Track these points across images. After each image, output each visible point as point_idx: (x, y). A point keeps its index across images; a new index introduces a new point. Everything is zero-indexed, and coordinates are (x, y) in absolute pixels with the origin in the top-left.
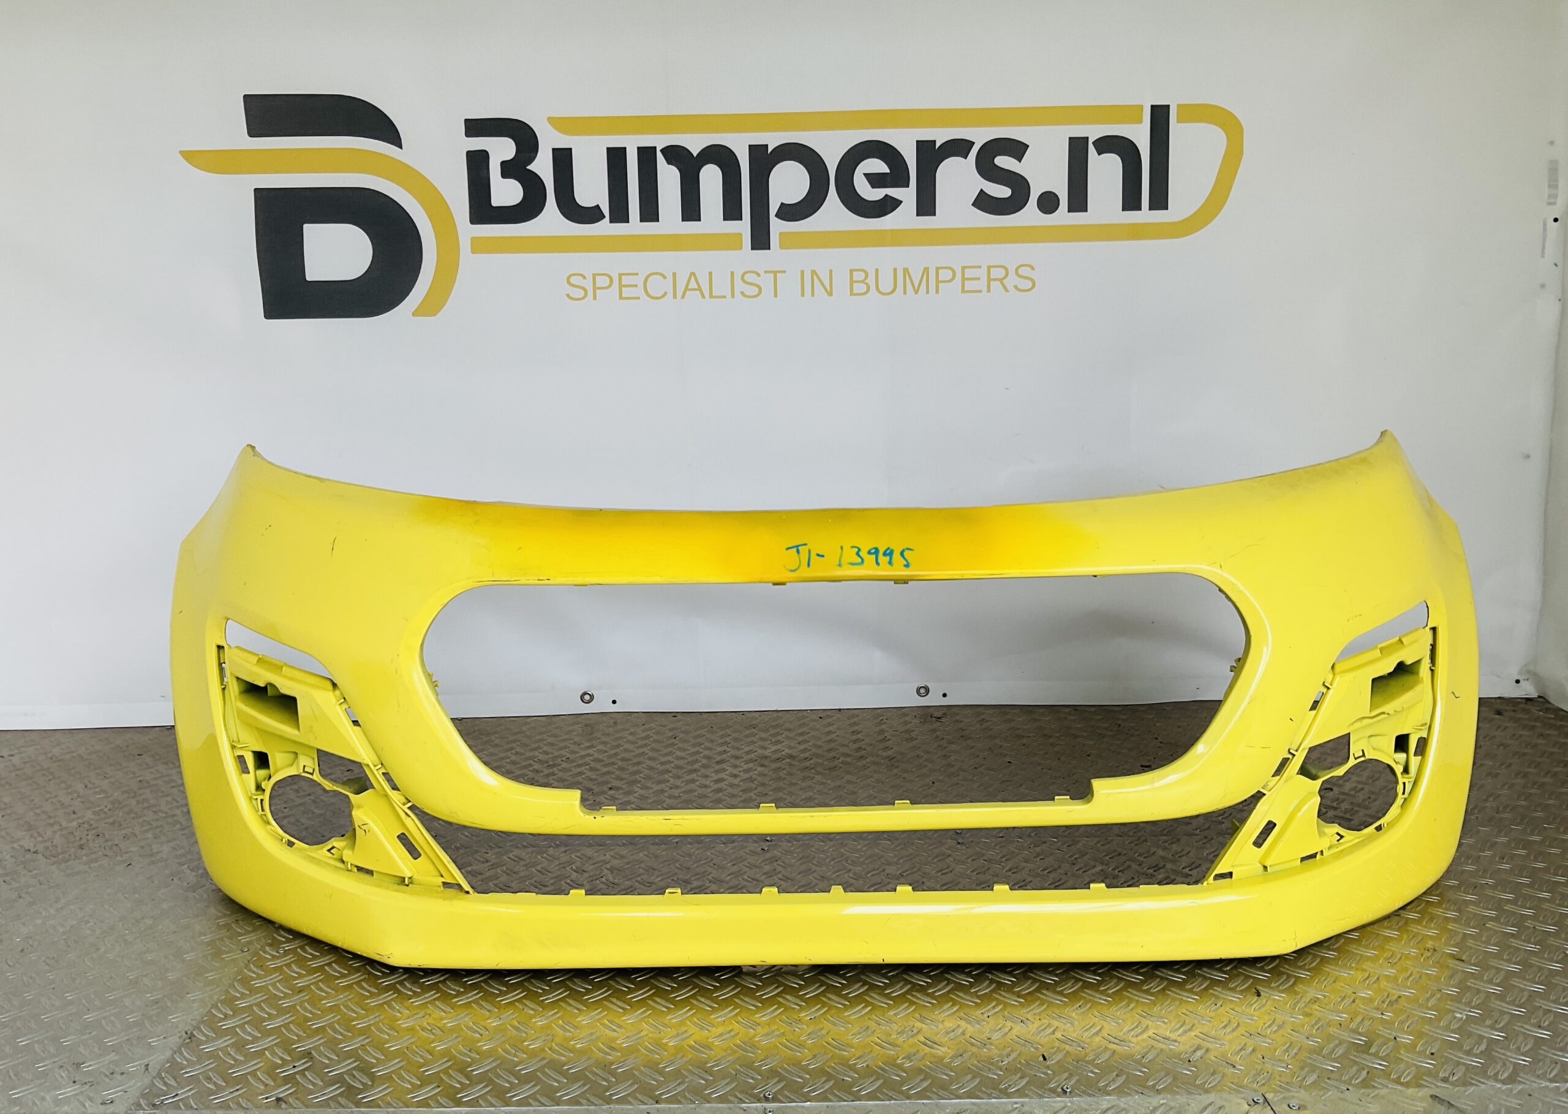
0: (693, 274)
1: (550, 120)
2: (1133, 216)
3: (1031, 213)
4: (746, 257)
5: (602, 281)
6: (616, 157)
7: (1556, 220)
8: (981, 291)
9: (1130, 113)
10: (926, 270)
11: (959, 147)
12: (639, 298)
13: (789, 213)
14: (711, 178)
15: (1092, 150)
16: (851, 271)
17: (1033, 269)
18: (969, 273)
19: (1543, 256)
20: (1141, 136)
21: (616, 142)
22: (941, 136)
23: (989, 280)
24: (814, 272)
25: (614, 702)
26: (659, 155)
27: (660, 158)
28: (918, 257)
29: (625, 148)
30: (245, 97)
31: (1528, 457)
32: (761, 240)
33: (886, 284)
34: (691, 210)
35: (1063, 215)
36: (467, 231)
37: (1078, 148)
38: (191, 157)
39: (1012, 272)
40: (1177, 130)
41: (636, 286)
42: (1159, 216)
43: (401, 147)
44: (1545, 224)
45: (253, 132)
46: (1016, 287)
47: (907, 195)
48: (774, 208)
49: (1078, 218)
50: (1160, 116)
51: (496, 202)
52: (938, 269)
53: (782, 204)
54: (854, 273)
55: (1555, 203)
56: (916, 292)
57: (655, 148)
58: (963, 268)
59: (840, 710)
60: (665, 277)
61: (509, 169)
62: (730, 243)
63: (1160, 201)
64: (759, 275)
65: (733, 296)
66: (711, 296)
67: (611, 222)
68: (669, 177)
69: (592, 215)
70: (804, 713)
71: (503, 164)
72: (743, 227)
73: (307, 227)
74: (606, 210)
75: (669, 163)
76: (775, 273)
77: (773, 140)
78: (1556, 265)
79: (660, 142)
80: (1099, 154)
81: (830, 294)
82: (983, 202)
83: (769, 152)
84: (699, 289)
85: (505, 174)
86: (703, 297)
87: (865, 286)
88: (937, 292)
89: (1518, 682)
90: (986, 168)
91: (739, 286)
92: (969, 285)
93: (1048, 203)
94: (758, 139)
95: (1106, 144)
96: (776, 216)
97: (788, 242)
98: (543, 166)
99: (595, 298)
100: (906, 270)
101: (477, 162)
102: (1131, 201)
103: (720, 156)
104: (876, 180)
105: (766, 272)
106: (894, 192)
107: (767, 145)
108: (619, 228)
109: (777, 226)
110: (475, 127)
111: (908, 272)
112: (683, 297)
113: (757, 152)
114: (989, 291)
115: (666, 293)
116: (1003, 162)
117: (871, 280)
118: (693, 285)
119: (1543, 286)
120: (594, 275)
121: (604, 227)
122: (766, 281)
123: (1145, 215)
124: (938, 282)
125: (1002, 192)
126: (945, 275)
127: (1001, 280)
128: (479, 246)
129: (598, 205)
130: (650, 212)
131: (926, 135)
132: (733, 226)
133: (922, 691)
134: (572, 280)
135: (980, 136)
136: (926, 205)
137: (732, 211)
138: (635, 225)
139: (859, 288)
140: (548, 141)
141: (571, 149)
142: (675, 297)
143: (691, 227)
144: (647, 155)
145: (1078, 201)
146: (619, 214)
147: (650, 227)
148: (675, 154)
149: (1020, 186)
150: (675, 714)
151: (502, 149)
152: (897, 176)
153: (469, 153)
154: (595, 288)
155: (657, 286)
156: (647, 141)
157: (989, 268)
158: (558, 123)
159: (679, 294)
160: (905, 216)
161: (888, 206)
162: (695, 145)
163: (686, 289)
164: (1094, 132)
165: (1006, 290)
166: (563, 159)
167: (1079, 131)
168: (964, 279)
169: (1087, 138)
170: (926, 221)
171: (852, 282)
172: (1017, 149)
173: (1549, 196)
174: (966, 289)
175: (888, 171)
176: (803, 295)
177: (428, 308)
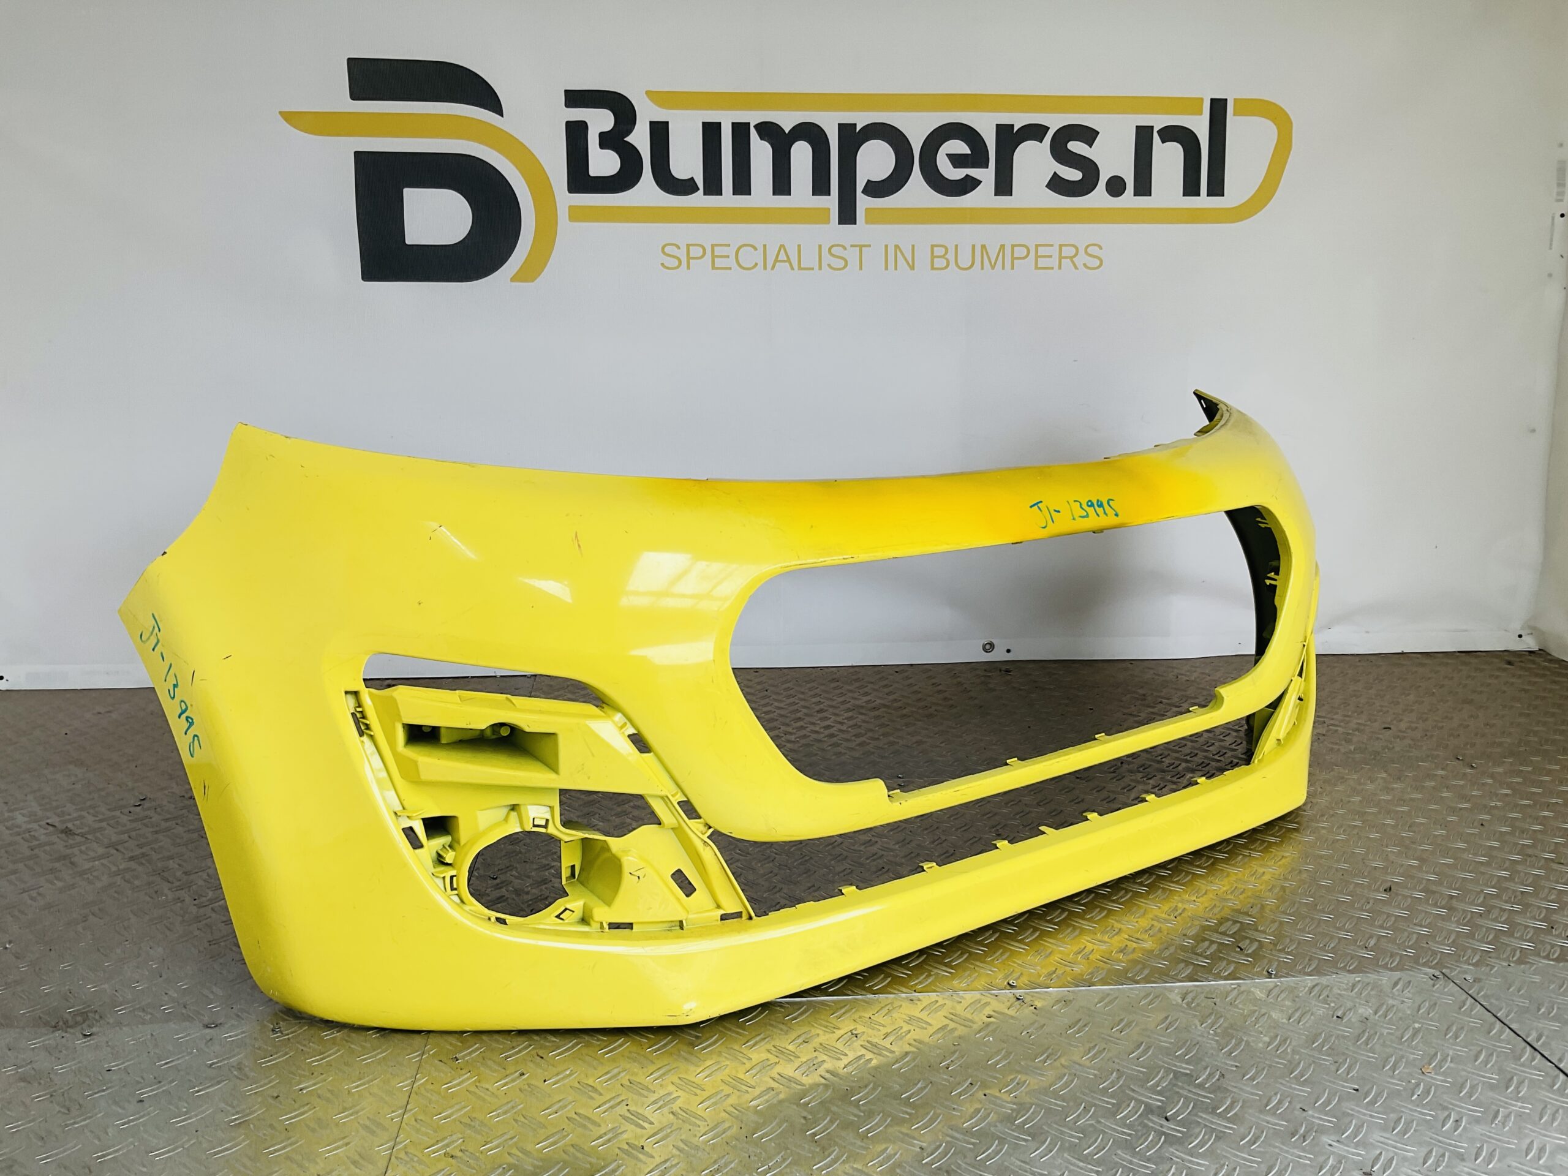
0: (782, 246)
1: (649, 93)
2: (1192, 202)
3: (1099, 195)
4: (835, 230)
5: (696, 252)
6: (711, 131)
7: (1562, 215)
8: (1052, 268)
9: (1190, 105)
10: (1003, 246)
11: (1035, 132)
12: (730, 268)
13: (876, 189)
14: (801, 154)
15: (1156, 138)
16: (933, 246)
17: (1101, 248)
18: (1042, 251)
19: (1551, 249)
20: (1201, 127)
21: (712, 117)
22: (1019, 121)
23: (1061, 258)
24: (897, 247)
26: (753, 131)
27: (753, 133)
28: (993, 235)
29: (720, 123)
30: (349, 60)
31: (1533, 431)
32: (847, 215)
33: (965, 260)
34: (782, 184)
35: (1129, 198)
36: (565, 200)
37: (1144, 135)
38: (290, 117)
39: (1082, 251)
40: (1233, 123)
41: (728, 257)
42: (1215, 202)
43: (502, 115)
44: (1553, 218)
45: (355, 95)
46: (1085, 265)
47: (987, 176)
48: (860, 185)
49: (1142, 201)
50: (1218, 108)
51: (594, 171)
52: (1013, 246)
53: (869, 181)
54: (935, 248)
55: (1561, 200)
56: (993, 268)
57: (749, 123)
58: (1037, 246)
59: (912, 665)
60: (756, 249)
61: (607, 140)
62: (820, 217)
63: (1217, 188)
64: (845, 249)
65: (820, 268)
66: (800, 268)
67: (705, 194)
68: (761, 153)
69: (686, 187)
70: (880, 668)
71: (602, 135)
72: (831, 202)
73: (407, 192)
74: (700, 183)
75: (762, 139)
76: (861, 247)
77: (861, 120)
78: (1562, 256)
79: (754, 118)
80: (1163, 142)
81: (912, 268)
82: (1057, 184)
83: (857, 131)
84: (789, 260)
85: (602, 146)
86: (792, 268)
87: (945, 261)
88: (1012, 268)
89: (1520, 636)
90: (1060, 152)
91: (827, 258)
92: (1042, 262)
93: (1116, 187)
94: (848, 118)
95: (1170, 134)
96: (862, 192)
97: (874, 217)
98: (640, 138)
99: (688, 268)
100: (983, 247)
101: (576, 133)
102: (1191, 188)
103: (811, 133)
104: (957, 160)
105: (852, 246)
106: (974, 172)
107: (856, 124)
108: (713, 201)
109: (863, 202)
110: (574, 98)
111: (986, 249)
112: (773, 268)
113: (846, 130)
114: (1060, 268)
115: (756, 264)
116: (1076, 147)
117: (951, 256)
118: (782, 256)
119: (1550, 275)
120: (688, 246)
121: (698, 199)
122: (852, 255)
123: (1203, 201)
124: (1013, 259)
125: (1073, 175)
126: (1020, 252)
127: (1071, 258)
128: (577, 215)
129: (692, 178)
130: (742, 186)
131: (1005, 119)
132: (821, 201)
133: (988, 647)
134: (667, 249)
135: (1055, 122)
136: (1004, 186)
137: (820, 186)
138: (728, 198)
139: (940, 263)
140: (646, 113)
141: (667, 123)
142: (765, 268)
143: (782, 201)
144: (741, 131)
145: (1143, 186)
146: (713, 186)
147: (742, 200)
148: (768, 130)
149: (1090, 170)
150: (756, 670)
151: (600, 121)
152: (978, 158)
153: (568, 123)
154: (689, 258)
155: (748, 257)
156: (741, 117)
157: (1061, 246)
158: (656, 97)
159: (769, 265)
160: (984, 195)
161: (968, 185)
162: (787, 121)
163: (776, 260)
164: (1159, 122)
165: (1076, 268)
166: (660, 132)
167: (1145, 120)
168: (1037, 257)
169: (1153, 127)
170: (1003, 201)
171: (933, 257)
172: (1088, 135)
173: (1558, 194)
174: (1039, 266)
175: (969, 152)
176: (886, 268)
177: (528, 274)
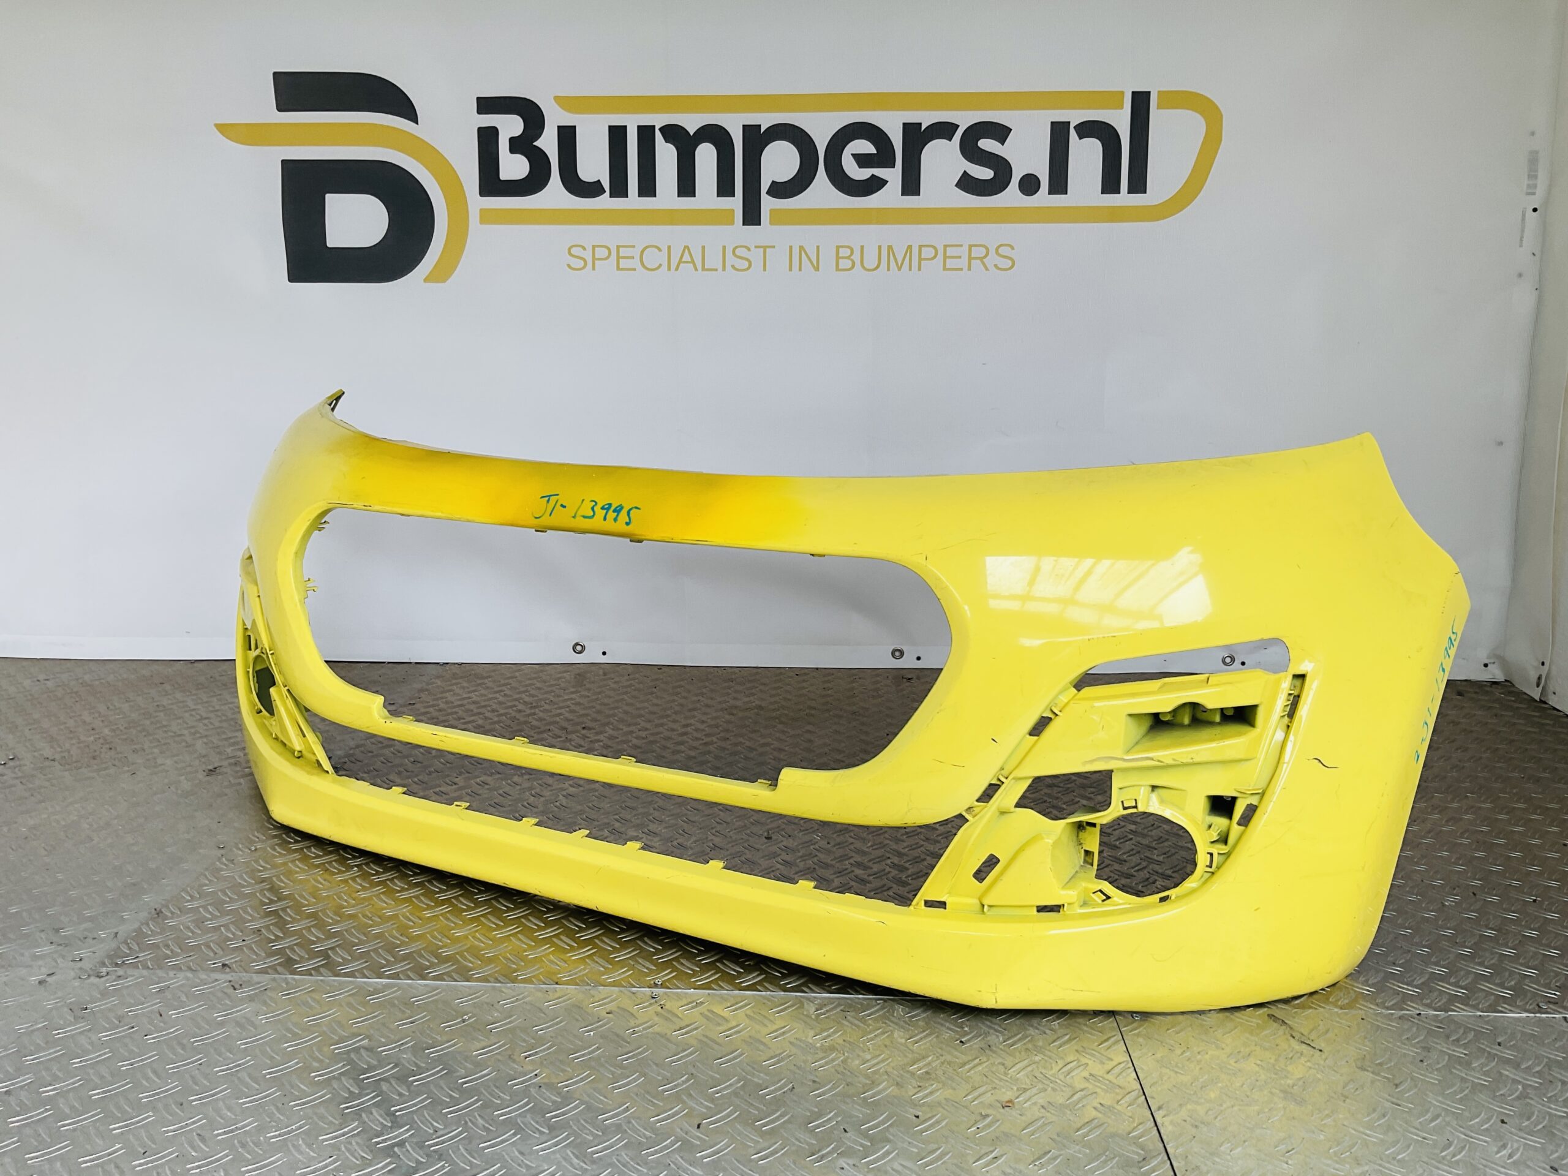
0: (687, 247)
1: (557, 98)
2: (1111, 199)
3: (1012, 195)
4: (739, 231)
5: (601, 253)
6: (617, 135)
7: (1535, 210)
8: (962, 269)
9: (1111, 99)
10: (910, 247)
11: (945, 130)
12: (635, 269)
13: (780, 190)
14: (706, 156)
15: (1073, 134)
16: (838, 247)
17: (1013, 248)
18: (950, 251)
19: (1521, 246)
20: (1121, 121)
21: (617, 120)
22: (926, 119)
23: (970, 258)
24: (801, 248)
25: (604, 653)
26: (658, 134)
27: (658, 135)
28: (900, 235)
29: (626, 127)
30: (275, 74)
31: (1501, 444)
32: (752, 216)
33: (871, 261)
34: (686, 186)
35: (1043, 196)
36: (477, 203)
37: (1059, 133)
38: (222, 128)
39: (992, 251)
40: (1157, 117)
41: (633, 258)
42: (1137, 199)
43: (417, 123)
44: (1524, 215)
45: (281, 108)
46: (996, 266)
47: (893, 175)
48: (765, 186)
49: (1058, 200)
50: (1141, 102)
51: (504, 175)
52: (920, 247)
53: (773, 182)
55: (1534, 194)
56: (899, 269)
57: (654, 126)
58: (946, 246)
59: (817, 669)
60: (660, 250)
61: (516, 145)
62: (724, 217)
63: (1138, 185)
64: (749, 250)
65: (724, 269)
66: (704, 269)
67: (611, 196)
68: (666, 155)
69: (592, 190)
70: (782, 670)
71: (512, 140)
72: (736, 203)
73: (328, 196)
74: (606, 185)
75: (666, 142)
76: (765, 248)
77: (766, 121)
78: (1534, 254)
79: (658, 120)
80: (1080, 138)
81: (817, 269)
82: (967, 183)
83: (762, 132)
84: (693, 262)
85: (512, 150)
86: (696, 269)
87: (850, 262)
88: (920, 269)
89: (1486, 665)
90: (970, 150)
91: (730, 259)
92: (950, 263)
93: (1029, 185)
94: (752, 119)
95: (1087, 129)
96: (767, 193)
97: (778, 218)
98: (548, 142)
99: (594, 269)
100: (890, 248)
101: (487, 138)
102: (1110, 185)
103: (716, 135)
104: (863, 160)
105: (756, 247)
106: (880, 172)
107: (760, 126)
108: (619, 203)
109: (768, 203)
110: (486, 105)
111: (892, 250)
112: (677, 269)
113: (750, 131)
114: (969, 269)
115: (661, 265)
116: (987, 144)
117: (856, 257)
118: (686, 257)
119: (1520, 275)
120: (594, 247)
121: (605, 201)
122: (756, 256)
123: (1124, 198)
124: (920, 259)
125: (985, 173)
126: (928, 253)
127: (981, 259)
128: (487, 217)
129: (599, 181)
130: (648, 188)
131: (912, 117)
132: (726, 202)
133: (897, 653)
134: (573, 251)
135: (964, 120)
136: (911, 185)
137: (725, 188)
138: (634, 200)
139: (845, 264)
140: (554, 118)
141: (575, 127)
142: (669, 269)
143: (686, 202)
144: (646, 133)
145: (1059, 184)
146: (619, 189)
147: (647, 202)
148: (673, 133)
149: (1002, 168)
150: (660, 667)
151: (510, 126)
152: (884, 157)
153: (480, 129)
154: (594, 259)
155: (653, 258)
156: (647, 120)
157: (970, 246)
158: (565, 102)
159: (673, 266)
160: (891, 195)
161: (875, 185)
162: (692, 123)
163: (680, 262)
164: (1075, 117)
165: (987, 269)
166: (567, 136)
167: (1061, 116)
168: (945, 257)
169: (1069, 123)
170: (911, 201)
171: (838, 258)
172: (1001, 132)
173: (1529, 186)
174: (947, 267)
175: (875, 152)
176: (791, 270)
177: (440, 275)
